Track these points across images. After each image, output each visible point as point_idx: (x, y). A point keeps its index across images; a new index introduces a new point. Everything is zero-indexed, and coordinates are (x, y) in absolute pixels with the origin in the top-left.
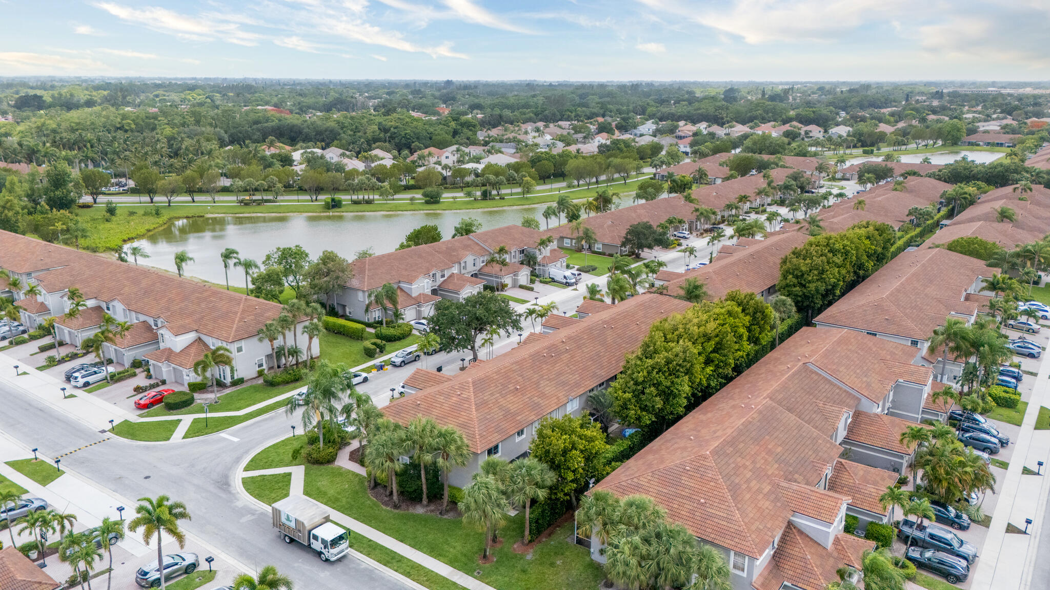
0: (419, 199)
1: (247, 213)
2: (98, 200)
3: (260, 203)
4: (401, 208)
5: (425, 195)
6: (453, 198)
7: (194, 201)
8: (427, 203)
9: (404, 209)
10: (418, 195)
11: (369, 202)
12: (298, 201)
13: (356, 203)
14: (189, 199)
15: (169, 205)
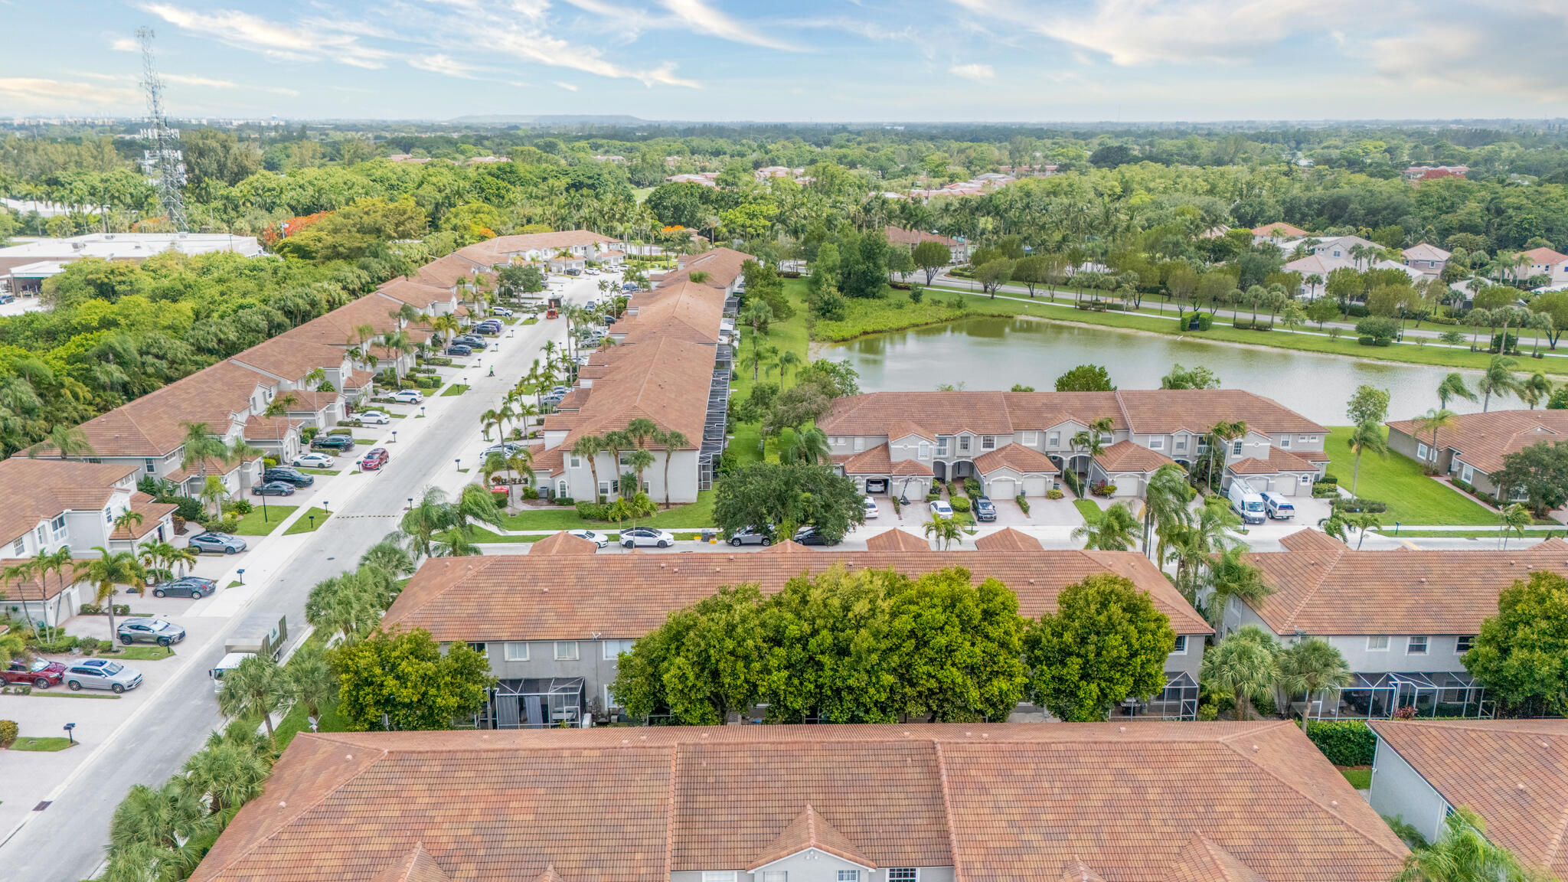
0: (1348, 333)
1: (1088, 322)
2: (933, 281)
3: (1099, 307)
4: (1301, 345)
5: (1360, 329)
6: (1417, 340)
7: (1032, 296)
8: (1364, 343)
9: (1307, 346)
10: (1349, 327)
11: (1262, 328)
12: (1161, 312)
13: (1239, 326)
14: (1026, 291)
15: (992, 298)
